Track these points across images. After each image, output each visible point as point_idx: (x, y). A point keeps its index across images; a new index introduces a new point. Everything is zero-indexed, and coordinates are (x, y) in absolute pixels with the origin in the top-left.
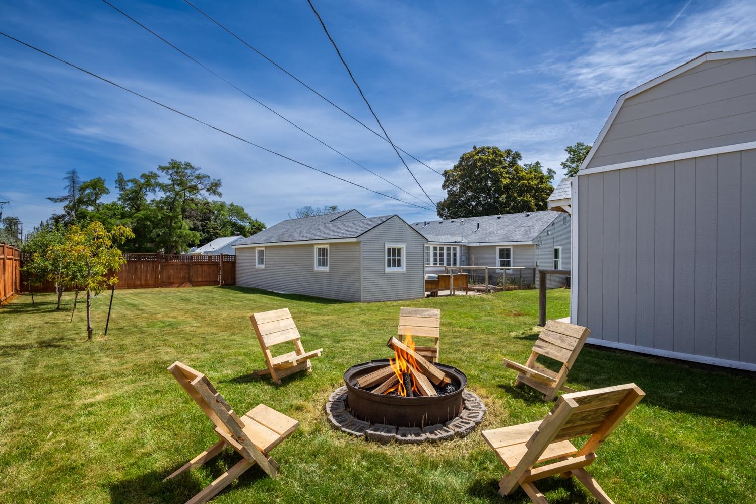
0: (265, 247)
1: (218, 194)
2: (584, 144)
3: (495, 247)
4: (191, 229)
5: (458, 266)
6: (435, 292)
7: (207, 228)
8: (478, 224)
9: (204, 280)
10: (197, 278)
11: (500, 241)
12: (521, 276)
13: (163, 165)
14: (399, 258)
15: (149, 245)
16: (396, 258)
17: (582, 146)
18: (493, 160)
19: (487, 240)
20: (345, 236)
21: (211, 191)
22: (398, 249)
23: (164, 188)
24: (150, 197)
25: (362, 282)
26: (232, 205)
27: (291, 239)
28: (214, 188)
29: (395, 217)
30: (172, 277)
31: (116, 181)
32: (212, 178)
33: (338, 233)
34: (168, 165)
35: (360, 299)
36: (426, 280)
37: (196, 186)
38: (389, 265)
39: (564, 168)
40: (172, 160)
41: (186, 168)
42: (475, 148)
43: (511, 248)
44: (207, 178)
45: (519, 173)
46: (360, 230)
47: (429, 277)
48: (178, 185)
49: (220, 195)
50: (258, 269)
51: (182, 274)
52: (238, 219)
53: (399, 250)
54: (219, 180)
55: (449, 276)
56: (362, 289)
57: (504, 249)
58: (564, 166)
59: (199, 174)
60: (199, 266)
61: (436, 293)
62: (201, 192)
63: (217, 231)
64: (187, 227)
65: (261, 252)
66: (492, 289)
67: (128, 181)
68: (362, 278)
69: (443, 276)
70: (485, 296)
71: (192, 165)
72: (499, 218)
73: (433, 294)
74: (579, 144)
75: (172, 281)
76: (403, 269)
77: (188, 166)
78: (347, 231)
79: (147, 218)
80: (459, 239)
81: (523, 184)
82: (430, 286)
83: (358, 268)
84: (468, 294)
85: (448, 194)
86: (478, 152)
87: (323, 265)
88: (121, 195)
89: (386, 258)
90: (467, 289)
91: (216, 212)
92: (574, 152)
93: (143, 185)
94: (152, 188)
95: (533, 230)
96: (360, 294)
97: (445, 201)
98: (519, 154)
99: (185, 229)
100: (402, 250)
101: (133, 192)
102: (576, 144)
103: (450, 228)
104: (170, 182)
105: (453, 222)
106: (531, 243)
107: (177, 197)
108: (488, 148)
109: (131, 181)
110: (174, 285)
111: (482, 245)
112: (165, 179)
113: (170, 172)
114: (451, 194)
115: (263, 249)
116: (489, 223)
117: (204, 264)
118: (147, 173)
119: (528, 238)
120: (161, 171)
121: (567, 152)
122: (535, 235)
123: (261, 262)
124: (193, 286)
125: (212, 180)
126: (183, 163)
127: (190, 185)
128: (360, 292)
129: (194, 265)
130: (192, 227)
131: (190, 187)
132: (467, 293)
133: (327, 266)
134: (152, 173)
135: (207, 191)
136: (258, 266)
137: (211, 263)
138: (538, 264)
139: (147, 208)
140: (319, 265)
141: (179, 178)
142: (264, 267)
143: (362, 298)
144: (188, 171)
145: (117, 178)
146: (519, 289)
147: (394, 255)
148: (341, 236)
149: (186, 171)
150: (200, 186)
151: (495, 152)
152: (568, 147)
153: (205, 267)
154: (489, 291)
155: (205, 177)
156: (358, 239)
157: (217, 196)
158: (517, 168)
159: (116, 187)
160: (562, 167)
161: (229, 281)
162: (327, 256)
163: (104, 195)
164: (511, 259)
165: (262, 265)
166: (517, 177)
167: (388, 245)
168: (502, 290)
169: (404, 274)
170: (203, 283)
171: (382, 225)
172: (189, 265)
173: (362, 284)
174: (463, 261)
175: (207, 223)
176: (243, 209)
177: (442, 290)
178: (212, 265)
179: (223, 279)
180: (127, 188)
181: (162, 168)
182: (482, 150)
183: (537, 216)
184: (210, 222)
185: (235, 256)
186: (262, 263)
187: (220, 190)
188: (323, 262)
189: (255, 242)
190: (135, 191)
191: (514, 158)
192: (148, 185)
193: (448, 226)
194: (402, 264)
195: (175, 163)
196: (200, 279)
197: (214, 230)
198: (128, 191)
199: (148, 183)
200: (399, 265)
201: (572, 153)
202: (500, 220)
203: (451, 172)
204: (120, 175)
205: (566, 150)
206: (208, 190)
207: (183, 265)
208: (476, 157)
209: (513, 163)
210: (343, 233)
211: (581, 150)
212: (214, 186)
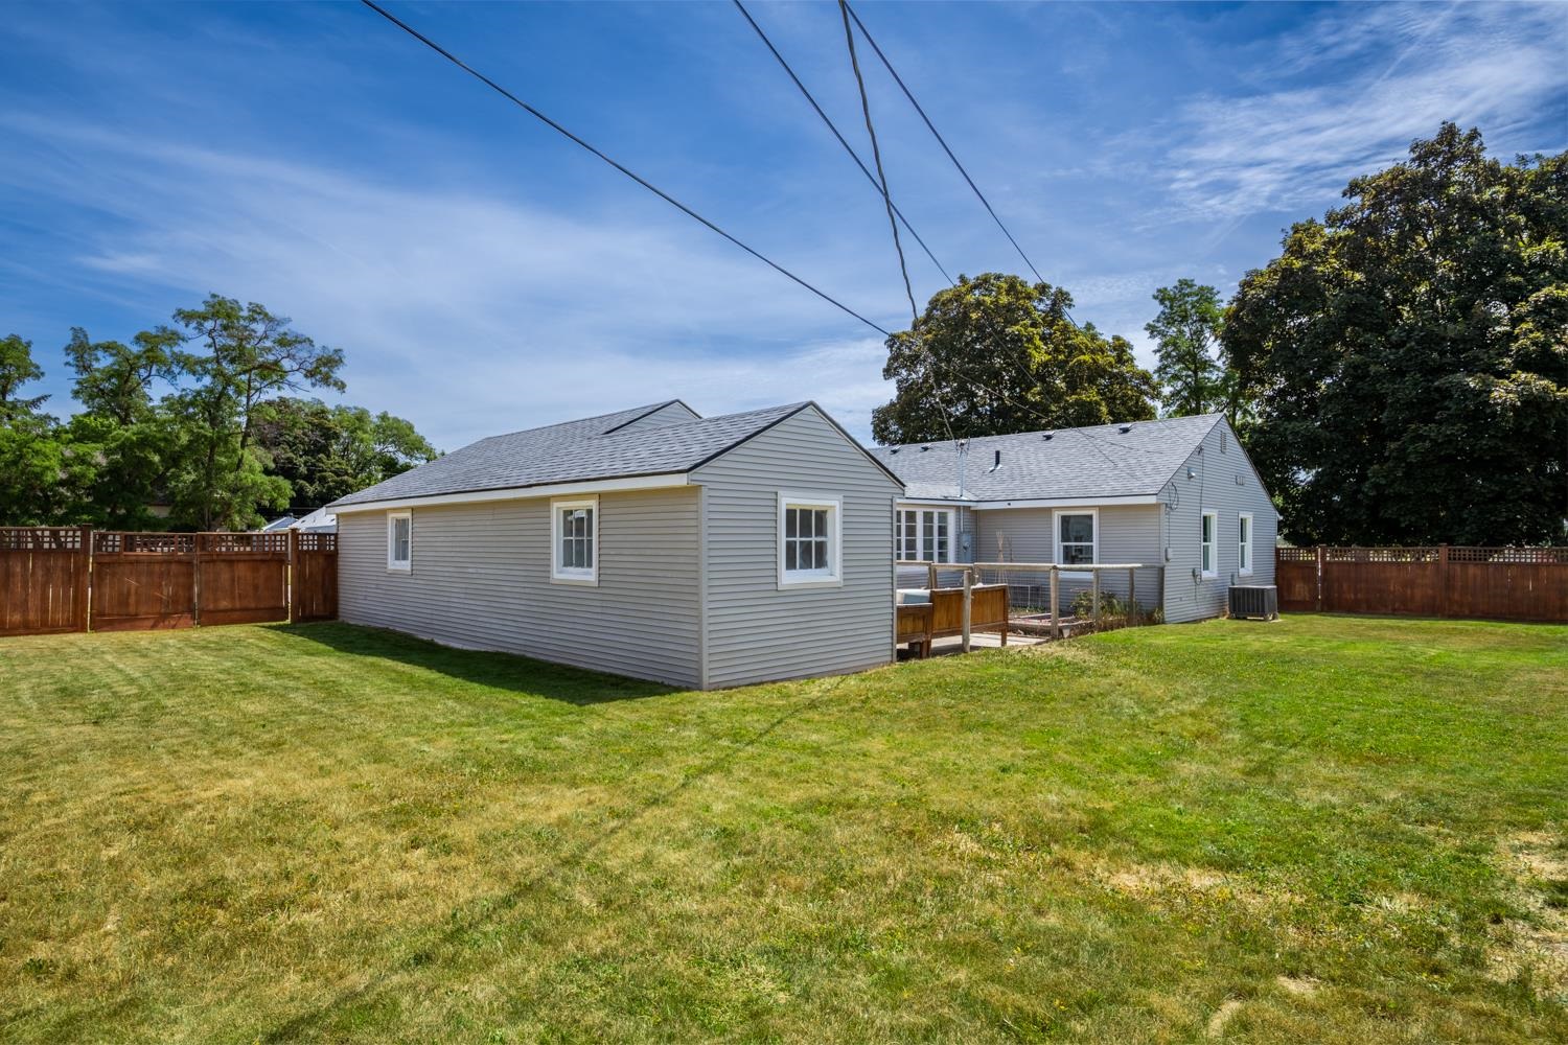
0: (413, 509)
1: (335, 384)
2: (1195, 282)
3: (1049, 510)
4: (267, 472)
5: (951, 561)
6: (921, 644)
7: (320, 471)
8: (998, 453)
9: (238, 605)
10: (216, 600)
11: (1062, 494)
12: (1132, 590)
13: (187, 308)
14: (819, 539)
15: (153, 511)
16: (814, 539)
17: (1191, 286)
18: (1009, 308)
19: (1028, 493)
20: (648, 469)
21: (318, 377)
22: (817, 512)
23: (191, 365)
24: (158, 391)
25: (705, 621)
26: (384, 417)
27: (484, 483)
28: (324, 369)
29: (808, 410)
30: (132, 600)
31: (67, 349)
32: (318, 345)
33: (627, 462)
34: (201, 308)
35: (699, 677)
36: (899, 609)
37: (276, 363)
38: (791, 565)
39: (1152, 336)
40: (214, 296)
41: (254, 320)
42: (962, 279)
43: (1094, 513)
44: (306, 345)
45: (1069, 339)
46: (696, 448)
47: (907, 596)
48: (232, 361)
49: (341, 386)
50: (394, 574)
51: (168, 591)
52: (399, 450)
53: (821, 516)
54: (336, 351)
55: (960, 594)
56: (706, 643)
57: (1070, 517)
58: (1152, 332)
59: (285, 334)
60: (222, 566)
61: (925, 645)
62: (290, 378)
63: (346, 478)
64: (258, 466)
65: (401, 525)
66: (1067, 627)
67: (97, 347)
68: (705, 606)
69: (944, 595)
70: (1054, 649)
71: (270, 311)
72: (1048, 438)
73: (917, 649)
74: (1184, 283)
75: (132, 610)
76: (831, 575)
77: (257, 312)
78: (656, 453)
79: (145, 442)
80: (953, 491)
81: (1080, 363)
82: (909, 626)
83: (693, 575)
84: (1009, 643)
85: (899, 388)
86: (975, 287)
87: (580, 564)
88: (78, 383)
89: (783, 539)
90: (1005, 630)
91: (345, 434)
92: (1172, 300)
93: (138, 357)
94: (164, 369)
95: (1150, 467)
96: (699, 662)
97: (892, 404)
98: (1067, 294)
99: (252, 471)
100: (829, 517)
101: (111, 376)
102: (1177, 284)
103: (922, 465)
104: (210, 353)
105: (926, 449)
106: (1152, 500)
107: (231, 391)
108: (998, 277)
109: (108, 348)
110: (138, 623)
111: (1015, 505)
112: (198, 346)
113: (209, 325)
114: (906, 389)
115: (408, 515)
116: (1021, 448)
117: (238, 561)
118: (153, 331)
119: (1145, 486)
120: (182, 323)
121: (1157, 302)
122: (1161, 479)
123: (401, 554)
124: (203, 624)
125: (318, 351)
126: (244, 305)
127: (261, 359)
128: (700, 655)
129: (207, 562)
130: (272, 465)
131: (261, 366)
132: (1004, 642)
133: (590, 565)
134: (164, 329)
135: (306, 376)
136: (394, 565)
137: (259, 557)
138: (1169, 556)
139: (149, 418)
140: (568, 563)
141: (234, 344)
142: (409, 568)
143: (706, 675)
144: (260, 328)
145: (68, 339)
146: (1130, 623)
147: (806, 532)
148: (633, 468)
149: (254, 326)
150: (286, 364)
151: (1013, 286)
152: (1159, 291)
153: (242, 570)
154: (1061, 631)
155: (300, 342)
156: (694, 475)
157: (333, 390)
158: (1066, 326)
159: (67, 364)
160: (1147, 333)
161: (316, 607)
162: (590, 533)
163: (30, 382)
164: (1095, 544)
165: (403, 562)
166: (1066, 346)
167: (789, 500)
168: (1089, 628)
169: (836, 590)
170: (235, 615)
171: (767, 433)
172: (189, 563)
173: (706, 629)
174: (965, 548)
175: (320, 460)
176: (411, 428)
177: (940, 635)
178: (263, 561)
179: (299, 600)
180: (96, 365)
181: (187, 317)
182: (983, 283)
183: (1150, 432)
184: (328, 456)
185: (336, 535)
186: (405, 558)
187: (339, 374)
188: (580, 554)
189: (386, 495)
190: (118, 374)
191: (1054, 304)
192: (152, 358)
193: (916, 459)
194: (829, 557)
195: (222, 303)
196: (224, 604)
197: (338, 476)
198: (98, 375)
199: (150, 354)
200: (821, 563)
201: (1167, 303)
202: (1051, 443)
203: (905, 337)
204: (78, 333)
205: (1155, 297)
206: (310, 374)
207: (169, 562)
208: (970, 298)
209: (1055, 313)
210: (642, 461)
211: (1188, 295)
212: (325, 365)
